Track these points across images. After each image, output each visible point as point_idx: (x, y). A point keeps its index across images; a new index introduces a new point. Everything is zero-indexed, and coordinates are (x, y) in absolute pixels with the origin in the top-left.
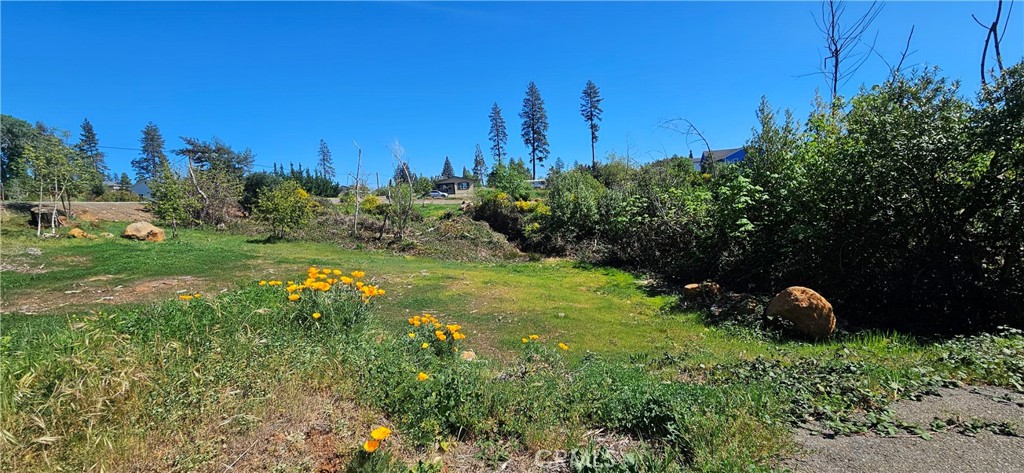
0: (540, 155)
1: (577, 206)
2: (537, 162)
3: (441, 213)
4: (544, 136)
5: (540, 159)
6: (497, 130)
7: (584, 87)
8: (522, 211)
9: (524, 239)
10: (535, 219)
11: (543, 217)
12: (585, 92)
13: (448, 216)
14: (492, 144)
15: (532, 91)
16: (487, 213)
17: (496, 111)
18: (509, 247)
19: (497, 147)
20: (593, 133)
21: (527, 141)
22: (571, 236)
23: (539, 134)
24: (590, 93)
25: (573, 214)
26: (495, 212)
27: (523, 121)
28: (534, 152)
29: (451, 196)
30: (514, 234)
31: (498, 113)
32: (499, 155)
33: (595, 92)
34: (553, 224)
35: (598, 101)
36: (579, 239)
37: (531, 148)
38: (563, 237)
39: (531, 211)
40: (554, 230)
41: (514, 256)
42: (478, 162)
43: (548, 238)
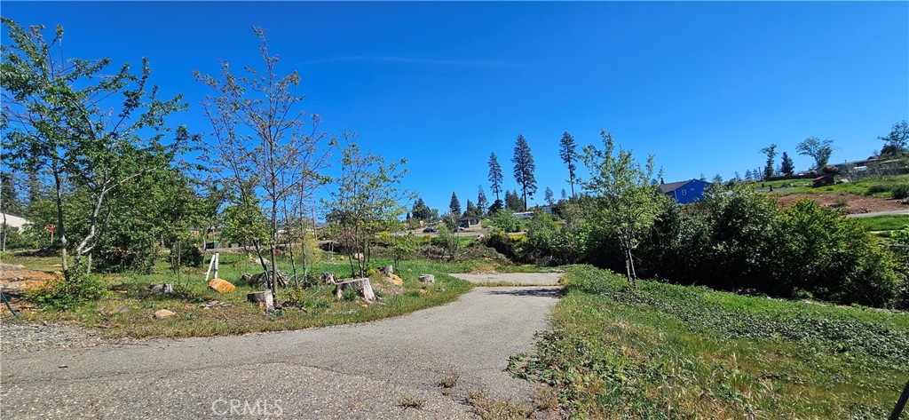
0: (530, 190)
1: (540, 239)
2: (527, 196)
3: (467, 242)
4: (532, 175)
5: (530, 194)
6: (495, 173)
7: (562, 137)
8: (513, 241)
9: (514, 256)
10: (520, 246)
11: (525, 244)
12: (562, 141)
13: (472, 245)
14: (491, 183)
15: (521, 141)
16: (494, 243)
17: (493, 158)
18: (507, 260)
19: (495, 186)
20: (571, 172)
21: (519, 180)
22: (538, 254)
23: (528, 174)
24: (567, 141)
25: (538, 243)
26: (499, 242)
27: (514, 165)
28: (525, 187)
29: (467, 229)
30: (510, 254)
31: (495, 160)
32: (497, 192)
33: (570, 140)
34: (529, 248)
35: (573, 147)
36: (542, 256)
37: (522, 185)
38: (534, 255)
39: (518, 241)
40: (530, 252)
41: (509, 264)
42: (481, 199)
43: (526, 256)
